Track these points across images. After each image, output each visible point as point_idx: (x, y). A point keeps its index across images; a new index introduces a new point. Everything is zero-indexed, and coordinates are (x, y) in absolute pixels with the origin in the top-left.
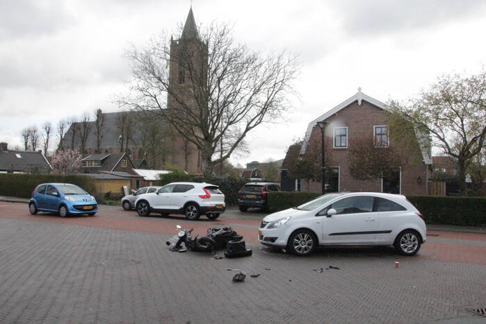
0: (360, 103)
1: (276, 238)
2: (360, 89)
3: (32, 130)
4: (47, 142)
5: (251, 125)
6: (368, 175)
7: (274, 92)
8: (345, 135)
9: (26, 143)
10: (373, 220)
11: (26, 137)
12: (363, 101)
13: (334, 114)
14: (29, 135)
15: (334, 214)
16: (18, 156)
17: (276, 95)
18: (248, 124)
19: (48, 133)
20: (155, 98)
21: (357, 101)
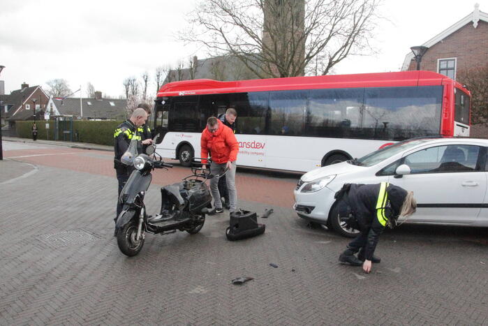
0: (475, 25)
1: (313, 208)
2: (477, 6)
3: (132, 79)
4: (145, 90)
5: (334, 60)
6: (481, 119)
7: (363, 19)
8: (454, 69)
9: (127, 92)
10: (477, 185)
11: (127, 86)
12: (480, 22)
13: (440, 42)
14: (129, 84)
15: (407, 173)
16: (112, 104)
17: (366, 22)
18: (331, 59)
19: (146, 81)
20: (221, 31)
21: (471, 23)
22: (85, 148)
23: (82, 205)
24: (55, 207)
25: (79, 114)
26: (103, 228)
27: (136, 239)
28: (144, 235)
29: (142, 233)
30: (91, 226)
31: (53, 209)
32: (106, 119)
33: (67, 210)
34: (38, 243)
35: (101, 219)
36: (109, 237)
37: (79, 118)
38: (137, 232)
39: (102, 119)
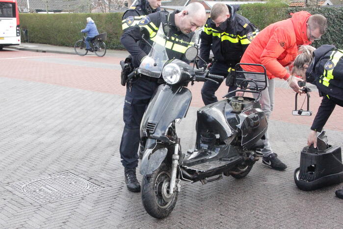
22: (37, 51)
23: (59, 131)
24: (21, 135)
25: (26, 5)
26: (102, 170)
27: (168, 192)
28: (179, 186)
29: (177, 182)
30: (83, 167)
31: (20, 139)
32: (60, 11)
33: (41, 140)
34: (10, 196)
35: (94, 155)
36: (116, 186)
37: (25, 10)
38: (169, 181)
39: (55, 11)
